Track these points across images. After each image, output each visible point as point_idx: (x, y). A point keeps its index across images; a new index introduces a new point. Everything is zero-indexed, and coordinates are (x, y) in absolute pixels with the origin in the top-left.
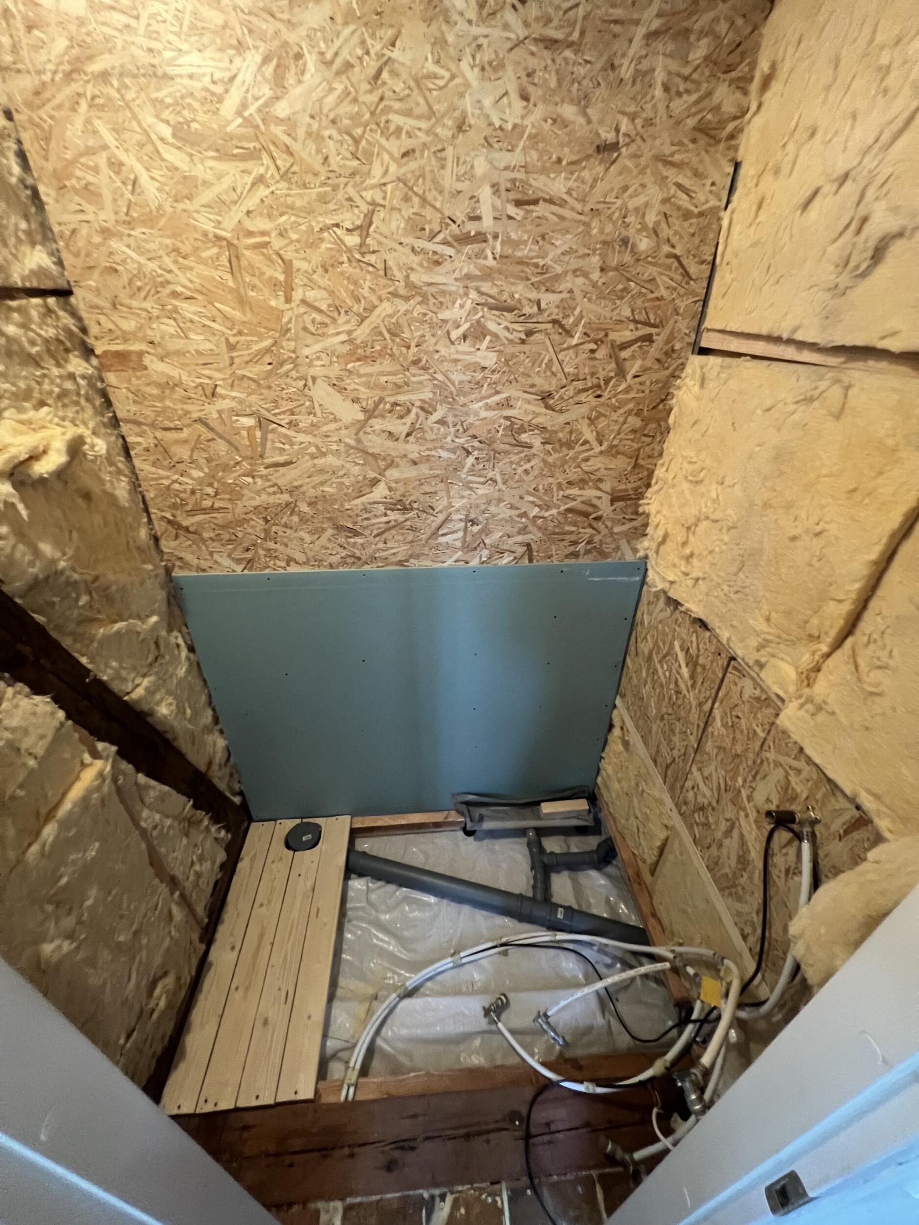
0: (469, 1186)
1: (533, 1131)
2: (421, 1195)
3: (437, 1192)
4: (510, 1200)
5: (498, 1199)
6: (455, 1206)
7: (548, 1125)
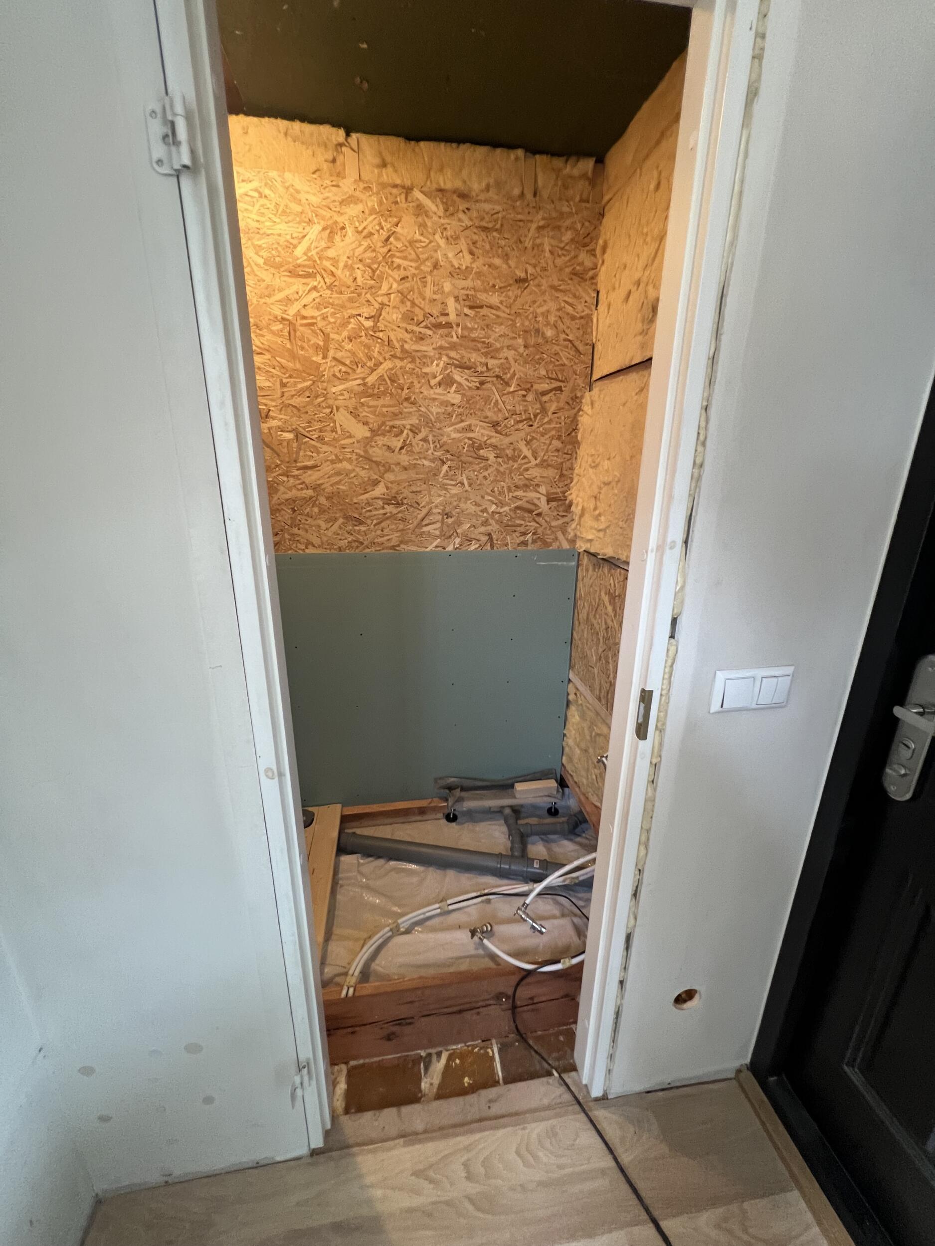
0: (463, 1045)
1: (518, 1003)
2: (419, 1054)
3: (433, 1051)
4: (500, 1050)
5: (489, 1050)
6: (450, 1058)
7: (532, 998)
